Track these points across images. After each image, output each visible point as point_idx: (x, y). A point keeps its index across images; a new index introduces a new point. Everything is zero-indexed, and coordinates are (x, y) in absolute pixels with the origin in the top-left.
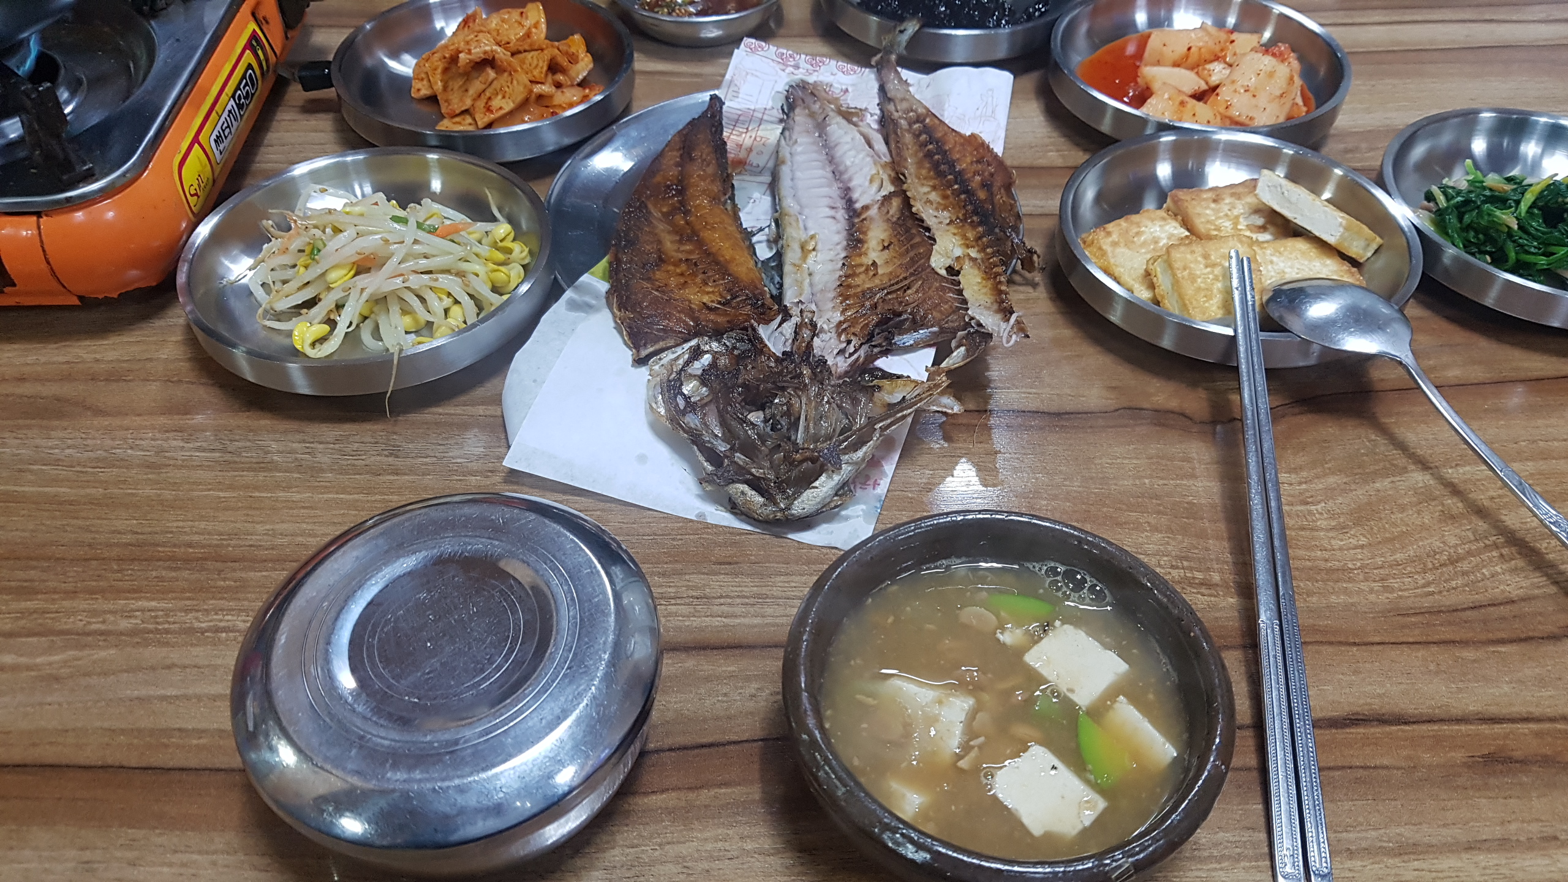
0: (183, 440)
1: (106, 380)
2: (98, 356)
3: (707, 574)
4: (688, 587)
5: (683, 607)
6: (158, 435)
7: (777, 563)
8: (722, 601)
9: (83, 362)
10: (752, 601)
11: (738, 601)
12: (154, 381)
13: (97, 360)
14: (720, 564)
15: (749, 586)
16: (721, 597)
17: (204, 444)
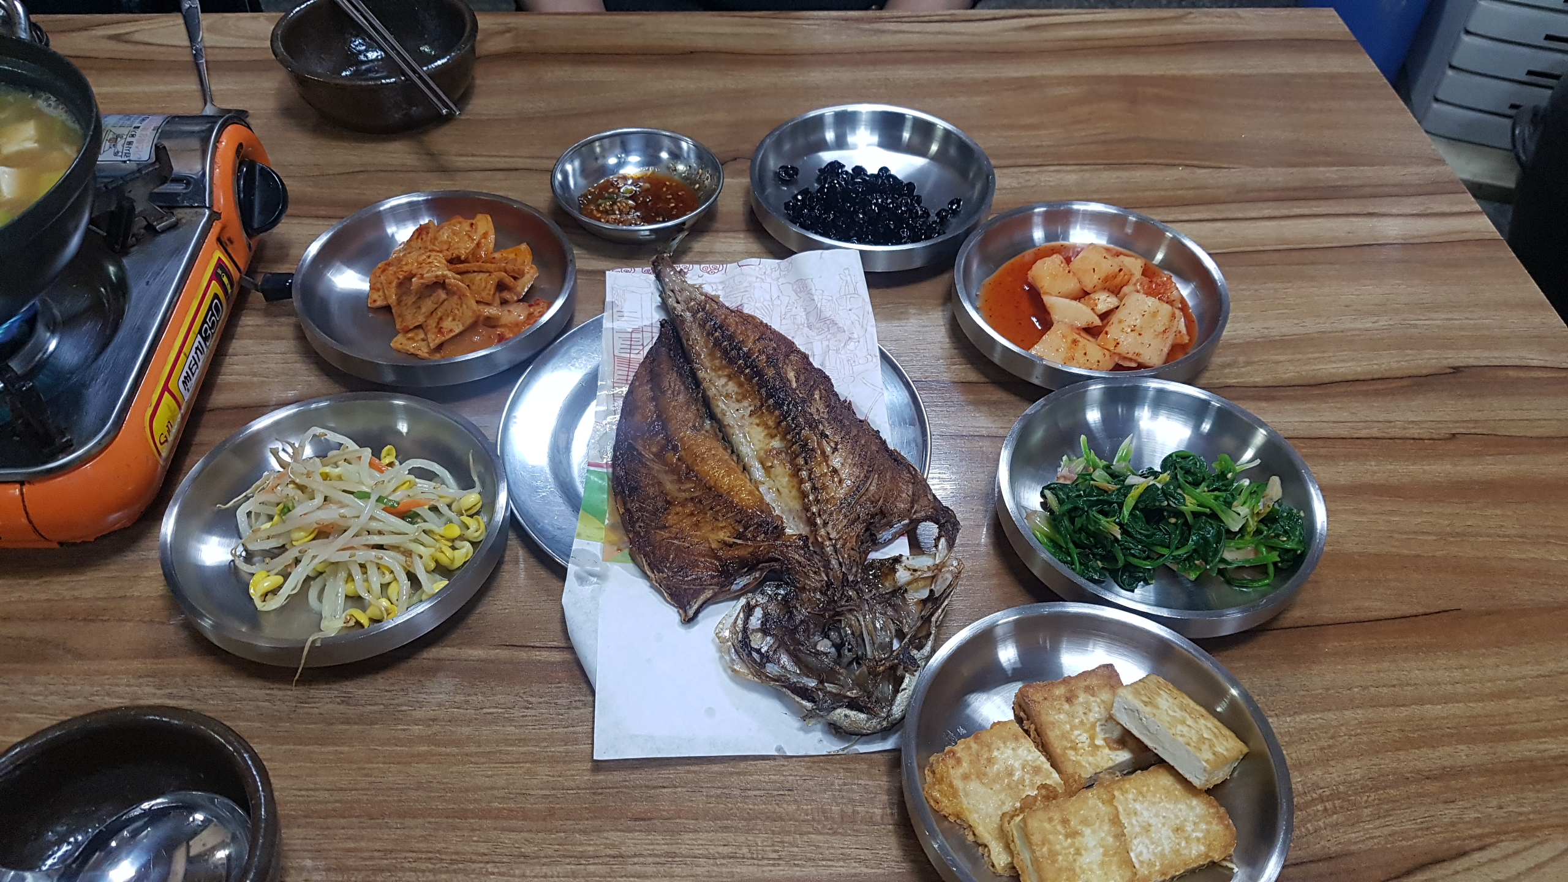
0: (154, 686)
1: (85, 619)
2: (76, 593)
3: (623, 831)
4: (607, 846)
5: (601, 866)
6: (132, 681)
7: (686, 819)
8: (636, 860)
9: (63, 599)
10: (662, 860)
11: (650, 860)
12: (128, 621)
13: (76, 598)
14: (636, 820)
15: (660, 844)
16: (635, 856)
17: (174, 691)
